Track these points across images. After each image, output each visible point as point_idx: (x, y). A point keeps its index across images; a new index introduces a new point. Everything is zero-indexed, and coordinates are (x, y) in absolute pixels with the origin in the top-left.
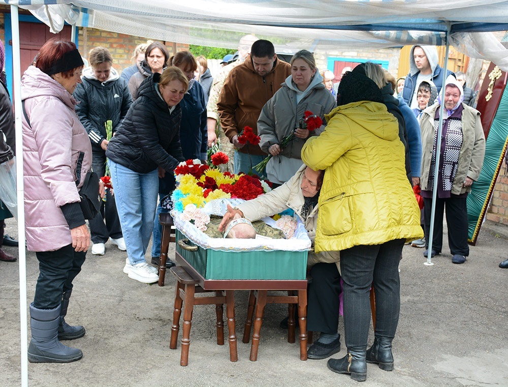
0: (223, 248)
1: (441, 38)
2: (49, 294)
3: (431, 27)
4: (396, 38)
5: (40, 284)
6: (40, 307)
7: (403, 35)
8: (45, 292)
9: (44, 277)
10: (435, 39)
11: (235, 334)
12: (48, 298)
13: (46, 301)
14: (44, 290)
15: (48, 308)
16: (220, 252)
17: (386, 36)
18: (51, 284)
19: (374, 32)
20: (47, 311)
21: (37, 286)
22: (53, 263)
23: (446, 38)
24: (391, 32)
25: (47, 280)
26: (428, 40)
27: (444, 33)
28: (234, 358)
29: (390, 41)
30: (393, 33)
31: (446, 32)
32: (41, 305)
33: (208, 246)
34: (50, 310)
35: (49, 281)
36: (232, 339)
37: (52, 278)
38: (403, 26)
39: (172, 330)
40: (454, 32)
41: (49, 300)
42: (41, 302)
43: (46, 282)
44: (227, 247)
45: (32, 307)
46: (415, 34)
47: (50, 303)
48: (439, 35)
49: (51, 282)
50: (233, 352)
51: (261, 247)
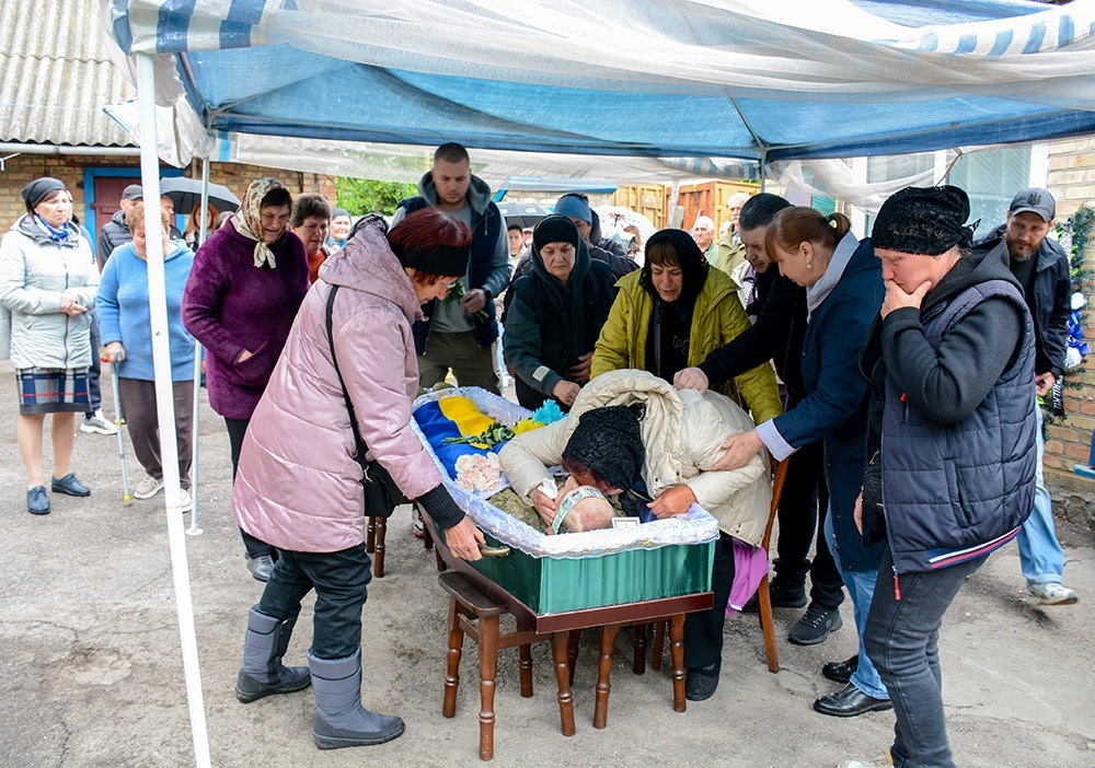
0: (569, 553)
1: (754, 169)
2: (339, 633)
3: (739, 152)
4: (695, 168)
5: (320, 615)
6: (325, 656)
7: (704, 164)
8: (331, 630)
9: (329, 604)
10: (747, 169)
11: (569, 691)
12: (338, 639)
13: (335, 646)
14: (331, 627)
15: (341, 657)
16: (563, 561)
17: (680, 165)
18: (342, 615)
19: (665, 159)
20: (340, 661)
21: (316, 619)
22: (339, 580)
23: (760, 168)
24: (686, 158)
25: (334, 608)
26: (737, 172)
27: (756, 162)
28: (568, 729)
29: (687, 171)
30: (690, 161)
31: (760, 160)
32: (326, 653)
33: (543, 553)
34: (345, 660)
35: (337, 611)
36: (566, 698)
37: (341, 605)
38: (704, 151)
39: (446, 686)
40: (772, 161)
41: (342, 643)
42: (326, 647)
43: (333, 613)
44: (578, 550)
45: (313, 657)
46: (719, 162)
47: (343, 647)
48: (752, 164)
49: (340, 612)
50: (567, 721)
51: (637, 543)
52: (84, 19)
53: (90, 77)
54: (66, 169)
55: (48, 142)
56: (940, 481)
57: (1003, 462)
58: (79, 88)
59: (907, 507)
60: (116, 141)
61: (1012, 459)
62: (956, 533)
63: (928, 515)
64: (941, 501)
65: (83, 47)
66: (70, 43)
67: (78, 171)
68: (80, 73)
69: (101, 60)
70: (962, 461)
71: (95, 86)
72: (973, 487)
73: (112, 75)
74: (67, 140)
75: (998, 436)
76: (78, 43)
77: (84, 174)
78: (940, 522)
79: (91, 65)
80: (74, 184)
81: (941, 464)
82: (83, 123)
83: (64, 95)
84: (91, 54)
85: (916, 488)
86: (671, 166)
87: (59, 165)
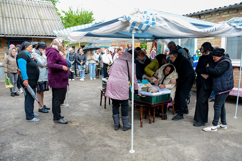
1: (153, 41)
3: (150, 38)
7: (145, 40)
24: (142, 39)
26: (150, 41)
27: (153, 39)
33: (153, 95)
38: (145, 38)
40: (156, 39)
51: (163, 94)
52: (4, 8)
53: (8, 21)
54: (4, 40)
55: (3, 35)
56: (219, 83)
57: (227, 81)
58: (6, 23)
59: (215, 87)
60: (17, 34)
61: (228, 80)
62: (221, 90)
63: (218, 87)
64: (219, 86)
65: (5, 14)
66: (2, 13)
67: (6, 40)
68: (6, 20)
69: (9, 17)
70: (222, 81)
71: (10, 23)
72: (223, 84)
73: (13, 20)
74: (7, 34)
75: (226, 78)
76: (4, 13)
77: (8, 41)
78: (219, 88)
79: (8, 18)
80: (5, 43)
81: (219, 81)
82: (9, 31)
83: (4, 25)
84: (7, 16)
85: (216, 84)
86: (140, 40)
87: (2, 39)
